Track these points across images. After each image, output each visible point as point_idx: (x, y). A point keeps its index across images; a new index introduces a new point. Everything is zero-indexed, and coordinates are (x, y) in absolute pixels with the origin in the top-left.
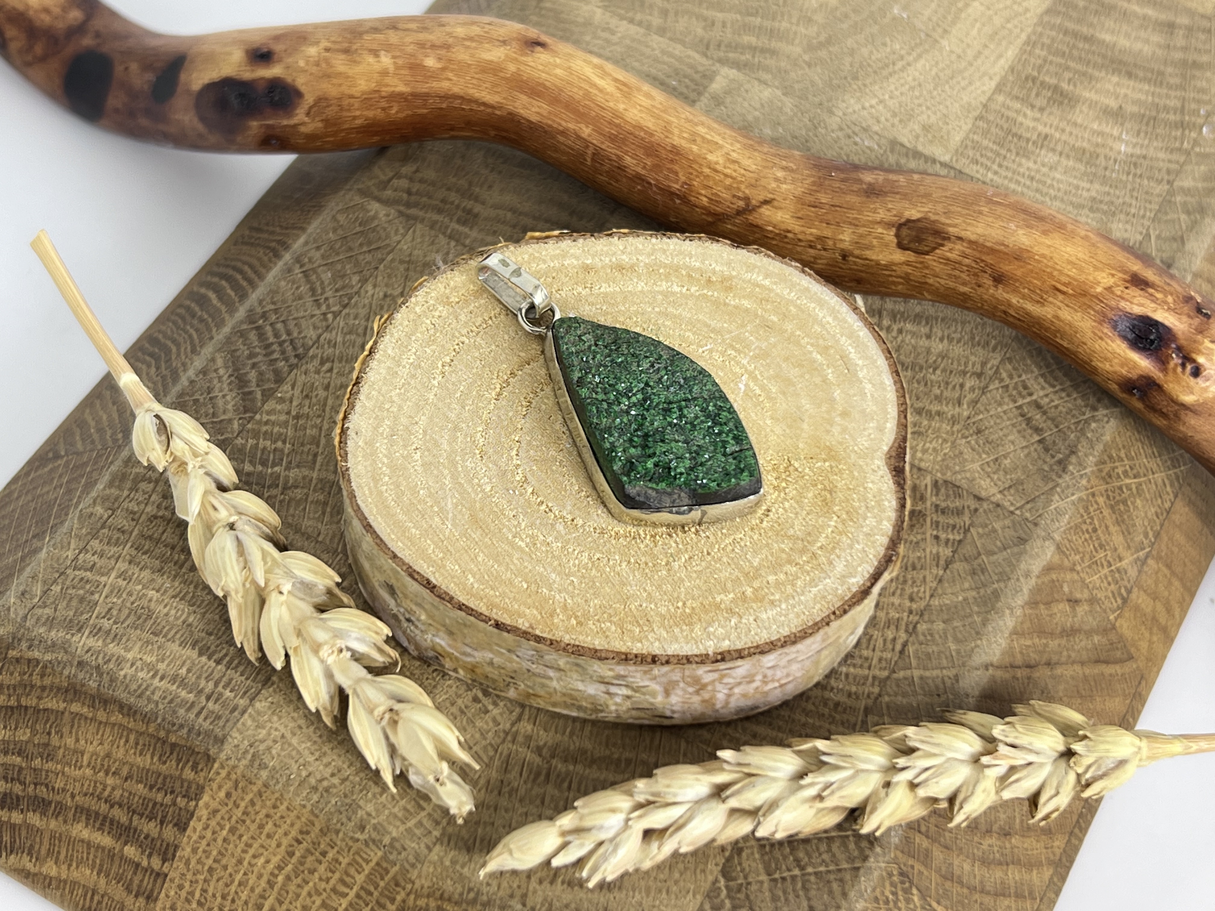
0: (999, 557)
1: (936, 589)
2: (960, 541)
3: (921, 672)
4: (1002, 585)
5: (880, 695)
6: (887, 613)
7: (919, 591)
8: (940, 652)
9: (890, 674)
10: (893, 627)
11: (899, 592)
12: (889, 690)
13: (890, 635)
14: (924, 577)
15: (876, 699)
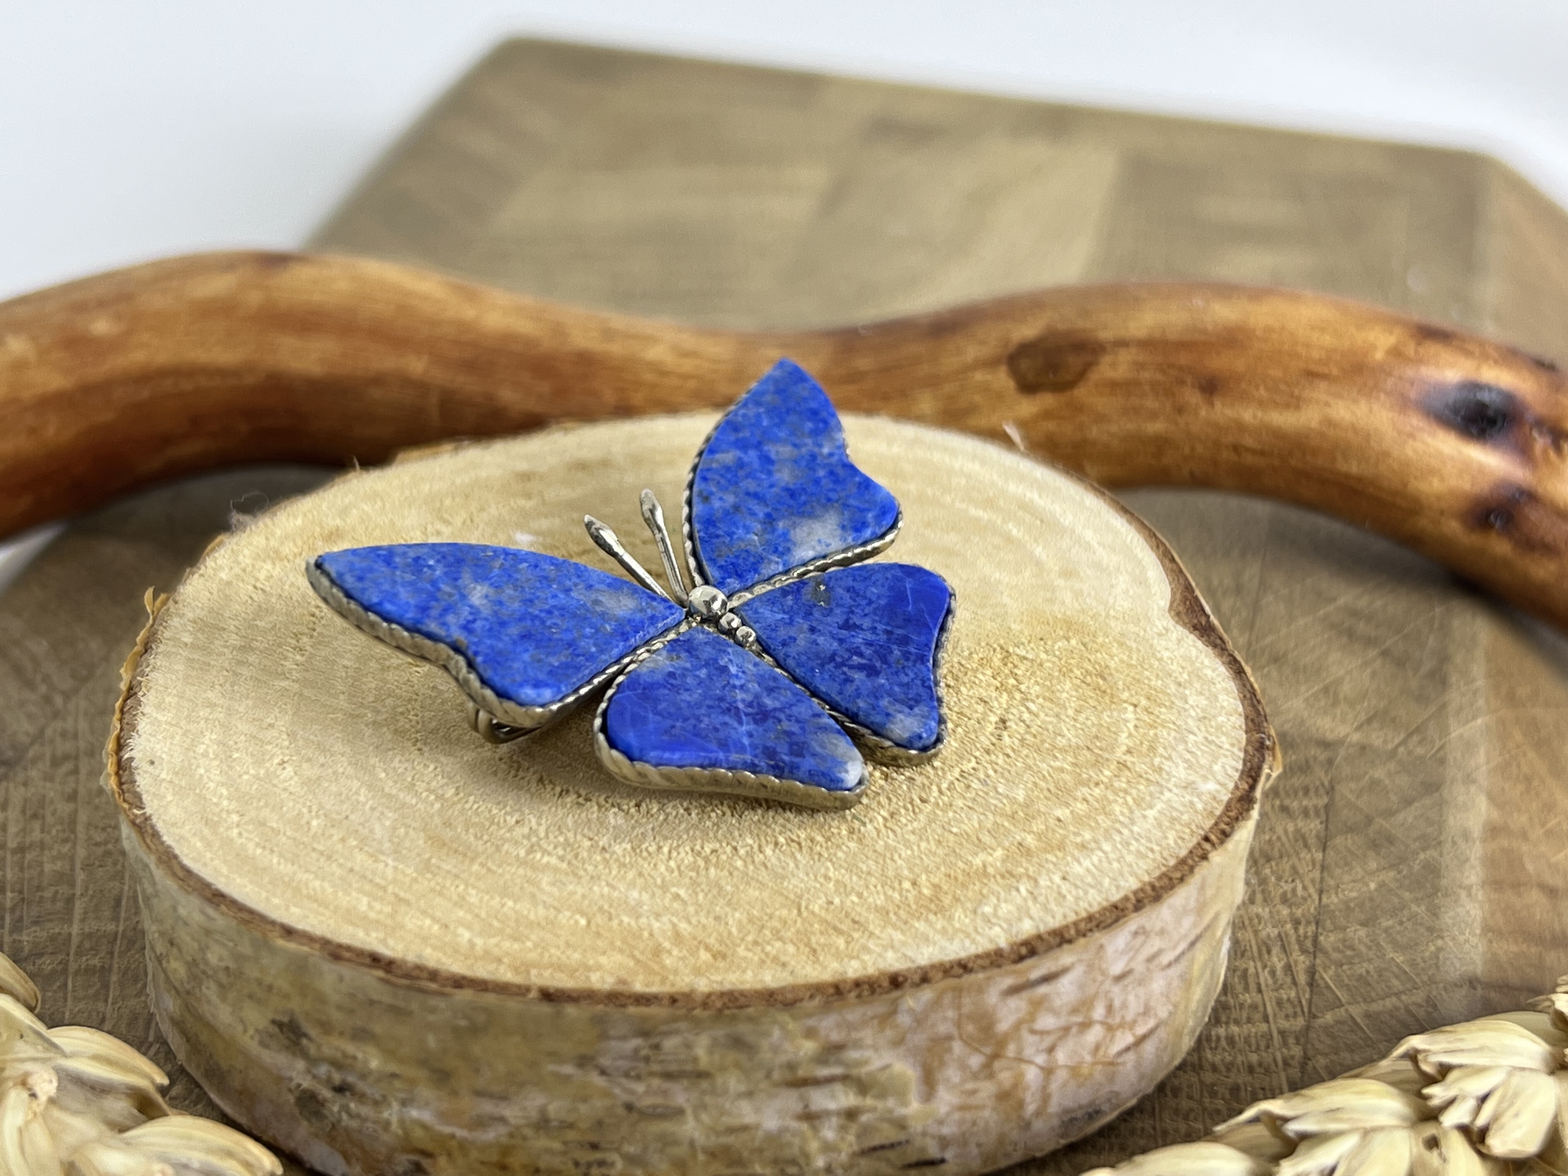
0: (1409, 815)
1: (1322, 880)
2: (1326, 807)
3: (1365, 1006)
4: (1432, 853)
5: (1306, 1058)
6: (1256, 932)
7: (1294, 890)
8: (1380, 972)
9: (1309, 1021)
10: (1276, 950)
11: (1259, 897)
12: (1318, 1045)
13: (1277, 961)
14: (1294, 869)
15: (1303, 1065)
